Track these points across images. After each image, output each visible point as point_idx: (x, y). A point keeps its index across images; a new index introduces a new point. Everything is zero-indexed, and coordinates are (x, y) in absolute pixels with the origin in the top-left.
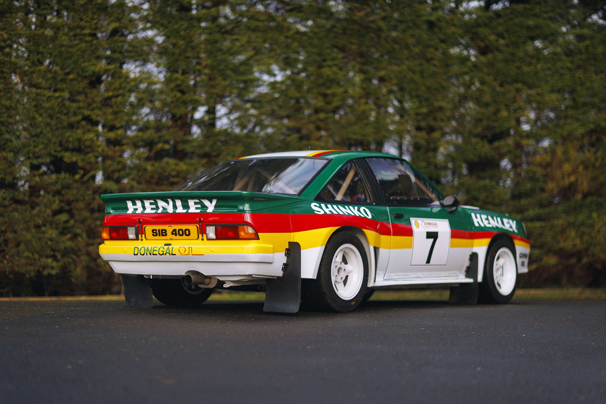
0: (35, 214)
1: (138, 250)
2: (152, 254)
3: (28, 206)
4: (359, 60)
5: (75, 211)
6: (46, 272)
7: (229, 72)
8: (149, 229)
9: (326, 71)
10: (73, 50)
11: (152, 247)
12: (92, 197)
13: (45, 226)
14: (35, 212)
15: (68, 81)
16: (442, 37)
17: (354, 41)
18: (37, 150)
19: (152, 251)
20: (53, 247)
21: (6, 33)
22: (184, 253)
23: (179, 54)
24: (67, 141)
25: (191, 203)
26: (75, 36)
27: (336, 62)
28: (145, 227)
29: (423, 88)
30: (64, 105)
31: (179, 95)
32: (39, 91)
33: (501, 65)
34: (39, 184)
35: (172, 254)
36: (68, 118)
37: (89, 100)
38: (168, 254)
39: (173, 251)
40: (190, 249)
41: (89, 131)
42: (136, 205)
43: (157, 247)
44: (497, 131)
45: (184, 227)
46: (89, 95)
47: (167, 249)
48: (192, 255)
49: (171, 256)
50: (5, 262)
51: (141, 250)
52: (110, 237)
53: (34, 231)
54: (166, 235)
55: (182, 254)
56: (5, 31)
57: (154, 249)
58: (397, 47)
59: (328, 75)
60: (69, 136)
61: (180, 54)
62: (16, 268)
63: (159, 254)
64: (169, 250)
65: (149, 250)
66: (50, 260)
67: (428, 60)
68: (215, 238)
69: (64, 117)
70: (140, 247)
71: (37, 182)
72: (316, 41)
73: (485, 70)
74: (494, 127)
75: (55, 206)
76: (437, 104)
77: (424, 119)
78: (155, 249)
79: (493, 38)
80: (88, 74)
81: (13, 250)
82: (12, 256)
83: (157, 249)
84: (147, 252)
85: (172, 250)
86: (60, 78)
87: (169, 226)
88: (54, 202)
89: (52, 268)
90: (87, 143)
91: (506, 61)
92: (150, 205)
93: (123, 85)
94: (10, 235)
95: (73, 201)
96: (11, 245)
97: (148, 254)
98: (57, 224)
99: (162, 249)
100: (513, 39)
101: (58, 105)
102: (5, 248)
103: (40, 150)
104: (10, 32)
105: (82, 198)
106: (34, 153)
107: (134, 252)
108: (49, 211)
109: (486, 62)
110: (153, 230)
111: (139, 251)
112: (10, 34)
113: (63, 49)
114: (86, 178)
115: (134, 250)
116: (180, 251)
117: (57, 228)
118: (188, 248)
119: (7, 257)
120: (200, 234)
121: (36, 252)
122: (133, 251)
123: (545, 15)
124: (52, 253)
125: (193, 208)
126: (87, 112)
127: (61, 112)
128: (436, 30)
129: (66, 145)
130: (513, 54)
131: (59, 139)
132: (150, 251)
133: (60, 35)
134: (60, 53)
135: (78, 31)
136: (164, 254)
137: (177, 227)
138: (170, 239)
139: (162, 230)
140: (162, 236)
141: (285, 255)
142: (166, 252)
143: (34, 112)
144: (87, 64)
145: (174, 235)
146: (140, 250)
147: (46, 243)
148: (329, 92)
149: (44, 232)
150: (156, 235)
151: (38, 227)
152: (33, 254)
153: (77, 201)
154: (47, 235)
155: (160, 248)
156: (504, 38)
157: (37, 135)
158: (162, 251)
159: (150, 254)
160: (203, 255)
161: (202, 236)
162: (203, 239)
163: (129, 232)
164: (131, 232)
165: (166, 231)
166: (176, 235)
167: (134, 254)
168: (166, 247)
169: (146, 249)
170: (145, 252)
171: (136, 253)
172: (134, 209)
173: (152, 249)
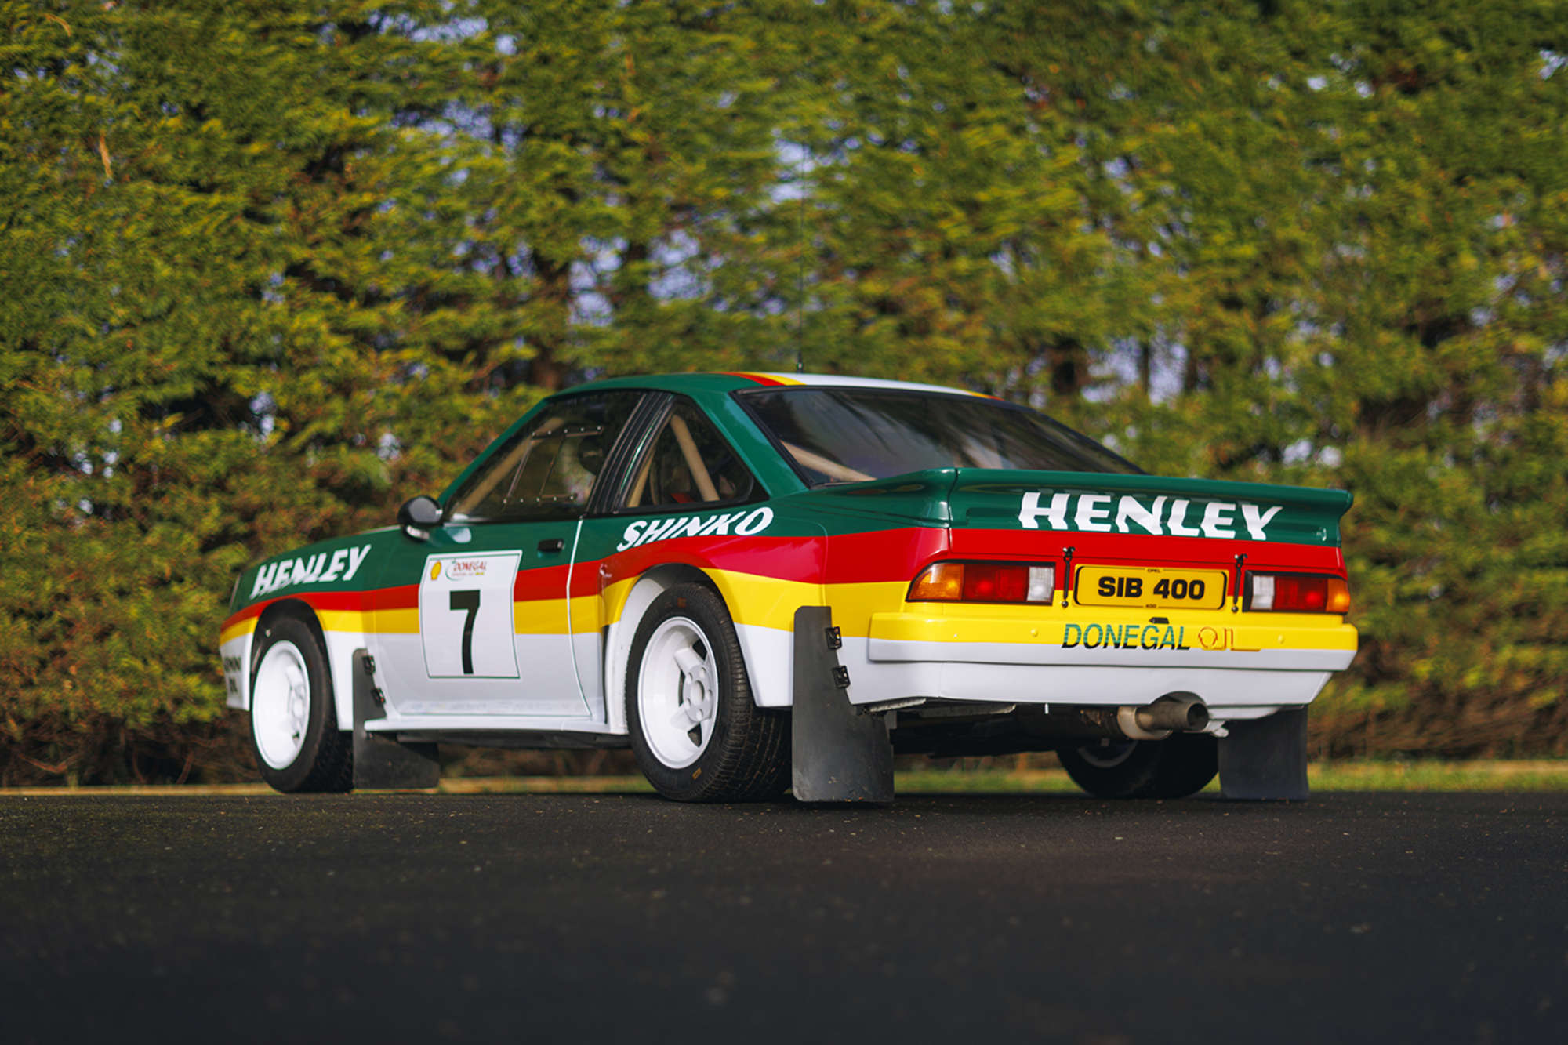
0: (154, 547)
1: (1080, 634)
3: (132, 525)
4: (1068, 105)
5: (264, 538)
6: (182, 716)
7: (703, 139)
8: (1090, 576)
9: (974, 138)
10: (262, 72)
12: (313, 495)
13: (181, 580)
14: (151, 539)
15: (247, 162)
16: (1296, 42)
17: (1055, 51)
18: (157, 360)
19: (1123, 636)
20: (204, 641)
21: (69, 21)
22: (1214, 644)
23: (562, 84)
24: (245, 334)
25: (1211, 511)
26: (265, 31)
27: (1004, 112)
28: (1079, 569)
29: (1245, 188)
30: (233, 230)
31: (561, 203)
32: (164, 190)
34: (162, 459)
36: (248, 267)
37: (307, 218)
38: (1167, 647)
39: (1184, 638)
40: (1229, 633)
41: (306, 306)
42: (1050, 506)
44: (1449, 310)
45: (1189, 575)
46: (305, 203)
48: (1233, 649)
49: (1177, 651)
50: (67, 684)
52: (962, 594)
53: (148, 595)
54: (1139, 593)
55: (1207, 647)
56: (65, 15)
58: (1171, 68)
59: (982, 149)
60: (251, 321)
61: (565, 86)
62: (98, 704)
63: (1144, 646)
66: (193, 681)
67: (1258, 107)
68: (1270, 607)
69: (234, 267)
71: (157, 455)
74: (1440, 301)
75: (210, 524)
76: (1281, 234)
77: (1247, 277)
78: (1132, 631)
80: (302, 141)
81: (91, 651)
82: (86, 667)
85: (1181, 636)
86: (222, 152)
87: (1152, 570)
88: (207, 510)
89: (200, 702)
90: (300, 342)
92: (1094, 509)
93: (405, 172)
94: (80, 608)
95: (260, 508)
96: (83, 635)
97: (1111, 644)
98: (213, 575)
100: (1494, 50)
101: (217, 230)
102: (66, 646)
103: (167, 361)
104: (81, 19)
105: (285, 501)
106: (149, 369)
107: (1066, 638)
108: (189, 539)
109: (1418, 114)
110: (1102, 580)
111: (1083, 636)
112: (80, 25)
113: (232, 68)
114: (296, 443)
115: (1067, 634)
116: (1201, 639)
117: (213, 589)
118: (1222, 631)
119: (73, 670)
120: (1229, 594)
121: (153, 655)
122: (1063, 636)
124: (199, 659)
125: (1214, 527)
126: (299, 253)
127: (226, 252)
129: (241, 347)
130: (1493, 92)
131: (222, 327)
132: (1116, 636)
133: (224, 29)
134: (225, 81)
135: (274, 17)
137: (1172, 574)
138: (1147, 606)
139: (1128, 579)
140: (1127, 595)
143: (149, 252)
144: (298, 112)
146: (1086, 634)
147: (184, 629)
148: (982, 196)
149: (177, 600)
150: (1111, 593)
151: (160, 583)
152: (145, 662)
153: (271, 507)
154: (187, 607)
156: (1468, 48)
157: (158, 318)
158: (1152, 639)
159: (1117, 645)
160: (1258, 650)
161: (1235, 601)
162: (1235, 610)
163: (1032, 582)
164: (1040, 581)
165: (1139, 582)
166: (1165, 594)
167: (1065, 645)
168: (1162, 627)
169: (1105, 632)
170: (1100, 639)
171: (1070, 642)
172: (1037, 518)
173: (1124, 632)
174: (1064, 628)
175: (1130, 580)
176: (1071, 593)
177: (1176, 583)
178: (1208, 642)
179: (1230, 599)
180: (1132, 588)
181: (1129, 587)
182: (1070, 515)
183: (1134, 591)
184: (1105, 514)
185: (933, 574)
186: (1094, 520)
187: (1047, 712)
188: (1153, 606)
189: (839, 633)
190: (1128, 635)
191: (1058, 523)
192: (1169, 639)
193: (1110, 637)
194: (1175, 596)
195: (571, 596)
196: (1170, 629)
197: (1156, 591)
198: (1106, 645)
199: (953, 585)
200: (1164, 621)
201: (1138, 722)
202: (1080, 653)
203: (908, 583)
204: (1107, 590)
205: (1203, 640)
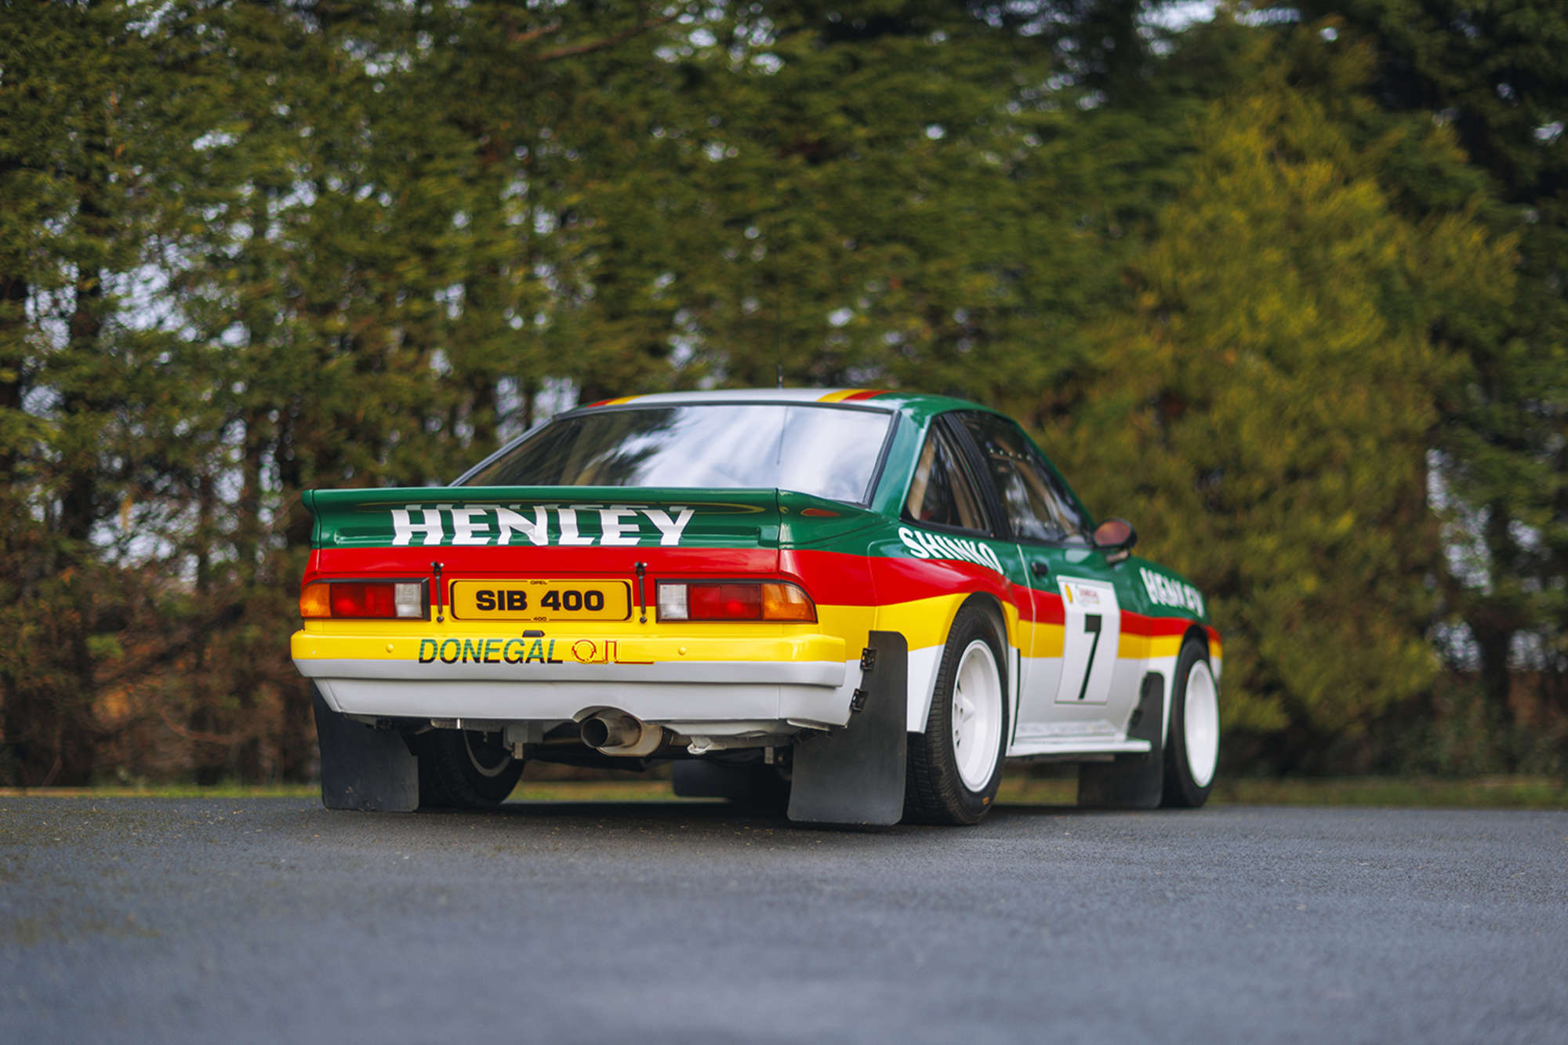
1: (435, 649)
2: (482, 660)
8: (465, 590)
11: (481, 641)
19: (483, 651)
22: (591, 657)
25: (609, 519)
28: (453, 583)
33: (854, 193)
35: (550, 661)
38: (535, 661)
39: (554, 651)
40: (611, 646)
42: (423, 523)
43: (501, 641)
45: (583, 586)
47: (535, 645)
48: (617, 662)
49: (547, 665)
51: (446, 647)
52: (332, 612)
54: (523, 606)
55: (583, 660)
57: (488, 644)
63: (507, 659)
64: (540, 649)
65: (471, 649)
68: (685, 616)
70: (440, 641)
72: (406, 105)
73: (823, 205)
78: (493, 645)
79: (838, 120)
83: (502, 646)
84: (465, 653)
85: (551, 649)
87: (536, 583)
91: (868, 183)
92: (471, 522)
97: (470, 657)
99: (516, 646)
107: (421, 654)
110: (479, 595)
111: (439, 651)
115: (422, 649)
116: (575, 652)
118: (605, 644)
120: (635, 605)
122: (419, 651)
123: (966, 70)
125: (613, 534)
128: (704, 92)
132: (476, 651)
136: (525, 660)
137: (562, 586)
138: (535, 619)
139: (508, 592)
140: (509, 609)
141: (861, 666)
142: (531, 653)
145: (551, 608)
146: (442, 649)
150: (491, 607)
155: (508, 644)
158: (516, 653)
159: (477, 660)
160: (651, 663)
161: (642, 612)
162: (643, 621)
163: (398, 598)
164: (407, 598)
165: (523, 595)
166: (556, 607)
167: (421, 660)
168: (529, 641)
169: (462, 646)
170: (458, 653)
171: (426, 657)
172: (411, 534)
173: (484, 647)
174: (420, 643)
175: (511, 594)
176: (446, 609)
177: (567, 595)
178: (583, 654)
179: (636, 610)
180: (516, 602)
181: (511, 601)
183: (517, 604)
184: (485, 527)
186: (473, 534)
190: (488, 649)
191: (434, 538)
192: (536, 652)
193: (469, 651)
194: (568, 607)
196: (541, 643)
197: (544, 603)
198: (465, 660)
200: (537, 634)
202: (437, 668)
204: (487, 604)
205: (578, 654)
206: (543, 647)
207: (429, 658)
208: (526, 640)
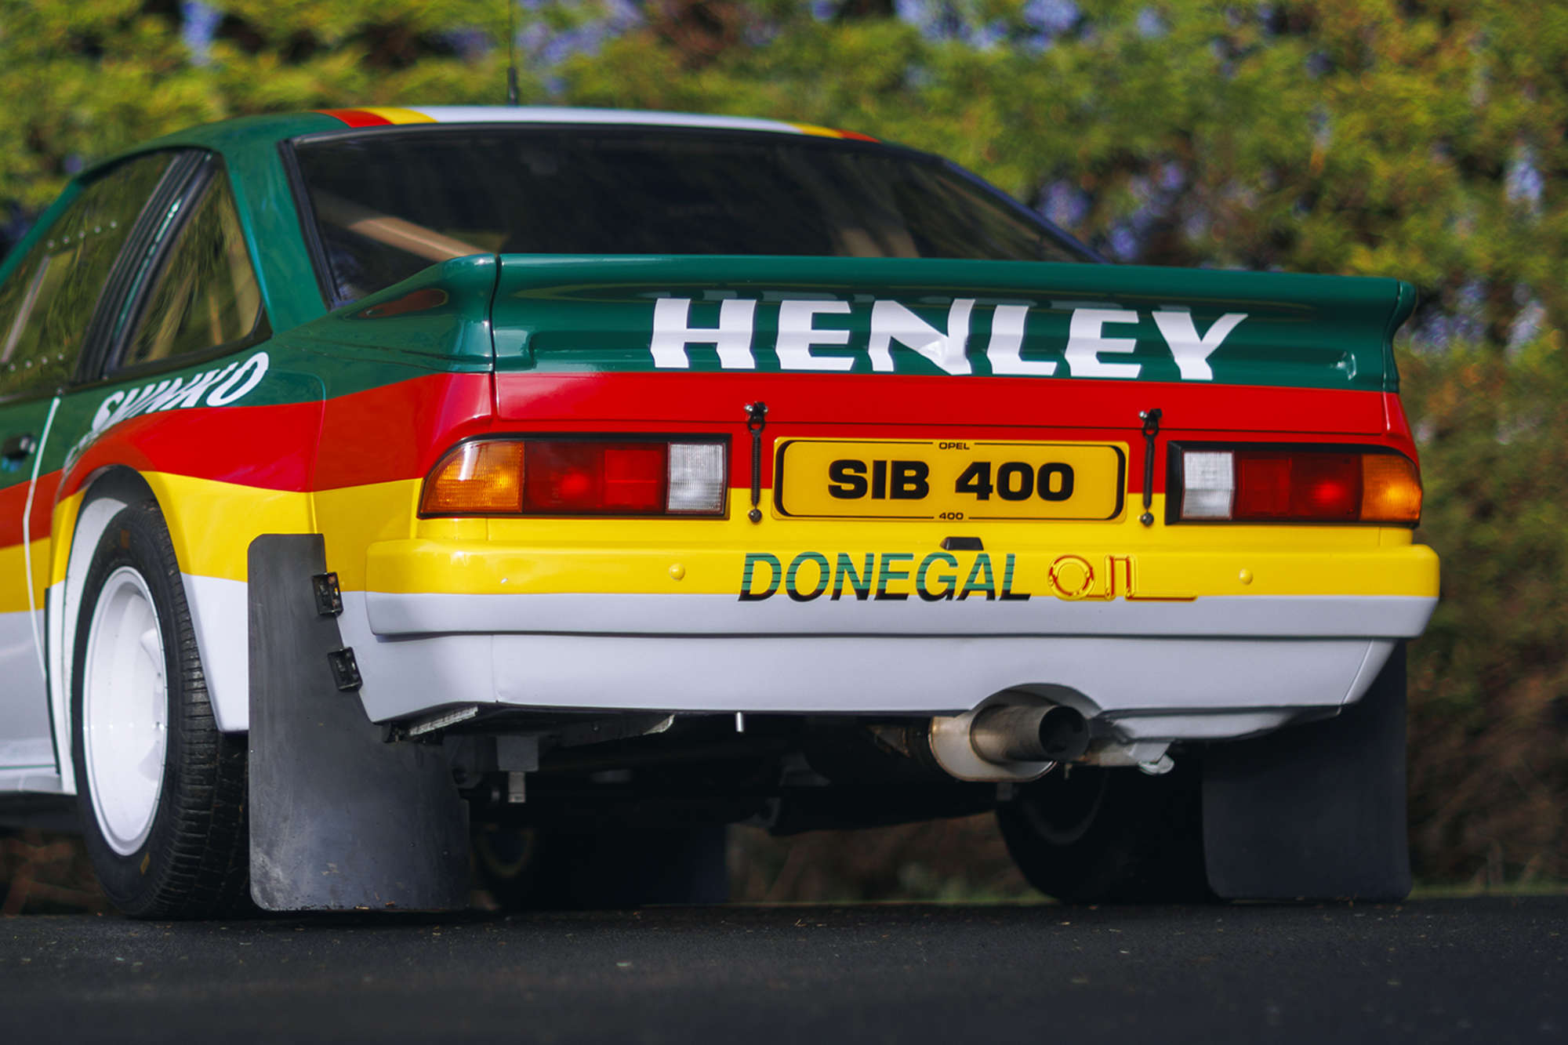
1: (777, 573)
2: (872, 595)
8: (803, 458)
11: (870, 556)
19: (876, 577)
22: (1085, 587)
25: (1084, 326)
28: (784, 447)
35: (1007, 595)
38: (978, 597)
39: (1016, 578)
40: (1121, 567)
42: (718, 327)
43: (910, 556)
45: (1037, 453)
47: (978, 565)
48: (1131, 598)
49: (997, 602)
51: (798, 570)
52: (523, 501)
54: (922, 491)
55: (1070, 594)
57: (885, 564)
63: (925, 596)
65: (852, 573)
68: (1226, 512)
70: (785, 557)
78: (895, 565)
83: (912, 567)
84: (839, 581)
85: (1009, 573)
87: (949, 446)
92: (815, 328)
99: (939, 568)
107: (747, 582)
110: (836, 469)
111: (784, 577)
115: (748, 573)
116: (1055, 579)
118: (1108, 562)
120: (1132, 490)
122: (741, 577)
132: (861, 576)
136: (957, 594)
137: (997, 453)
138: (943, 516)
139: (895, 464)
140: (894, 497)
142: (971, 581)
145: (975, 495)
146: (792, 573)
150: (859, 492)
155: (926, 564)
158: (942, 580)
159: (862, 594)
160: (1192, 599)
161: (1147, 503)
162: (1148, 521)
163: (676, 472)
164: (694, 471)
165: (922, 469)
166: (983, 492)
167: (746, 596)
168: (966, 559)
169: (833, 568)
170: (824, 581)
171: (755, 590)
172: (689, 348)
173: (877, 568)
174: (743, 561)
175: (900, 467)
176: (767, 495)
177: (1006, 469)
178: (1068, 584)
179: (1134, 501)
180: (906, 482)
181: (899, 480)
182: (764, 339)
183: (910, 487)
184: (841, 337)
185: (467, 463)
186: (816, 350)
187: (740, 728)
188: (957, 517)
189: (337, 585)
190: (886, 574)
191: (736, 356)
192: (980, 579)
193: (846, 577)
194: (1006, 494)
195: (32, 539)
196: (985, 561)
197: (962, 486)
198: (837, 595)
199: (505, 482)
200: (974, 544)
201: (975, 747)
202: (780, 610)
203: (418, 483)
204: (850, 487)
205: (1060, 581)
206: (993, 568)
207: (762, 591)
208: (957, 554)
